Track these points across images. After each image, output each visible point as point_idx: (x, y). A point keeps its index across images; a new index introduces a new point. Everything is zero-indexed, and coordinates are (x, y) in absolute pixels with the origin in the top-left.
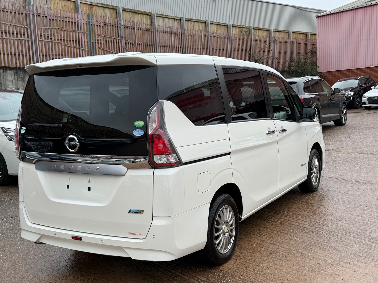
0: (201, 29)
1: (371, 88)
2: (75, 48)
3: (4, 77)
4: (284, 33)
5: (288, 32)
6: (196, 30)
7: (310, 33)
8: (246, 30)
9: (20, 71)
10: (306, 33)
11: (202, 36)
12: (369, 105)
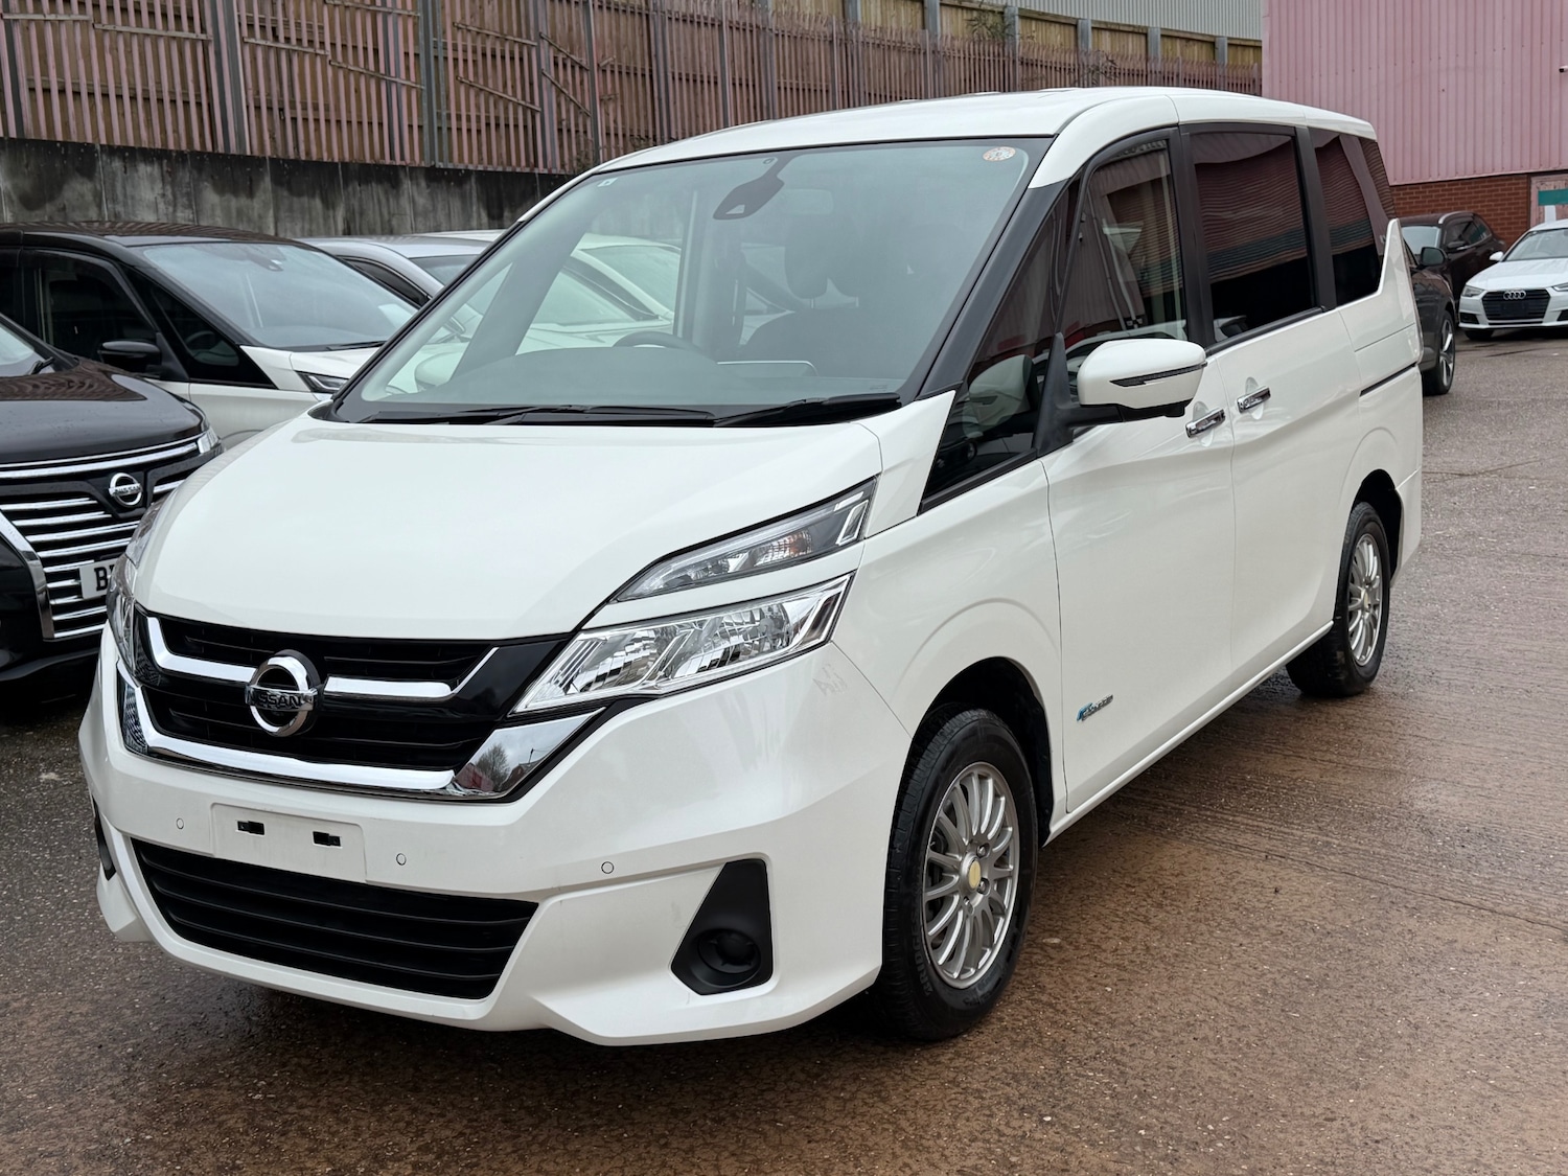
0: (825, 11)
1: (1493, 257)
2: (372, 76)
3: (129, 189)
4: (1130, 35)
5: (1146, 35)
6: (808, 12)
7: (1229, 38)
8: (991, 20)
9: (184, 168)
10: (1212, 40)
11: (831, 42)
12: (1490, 324)
